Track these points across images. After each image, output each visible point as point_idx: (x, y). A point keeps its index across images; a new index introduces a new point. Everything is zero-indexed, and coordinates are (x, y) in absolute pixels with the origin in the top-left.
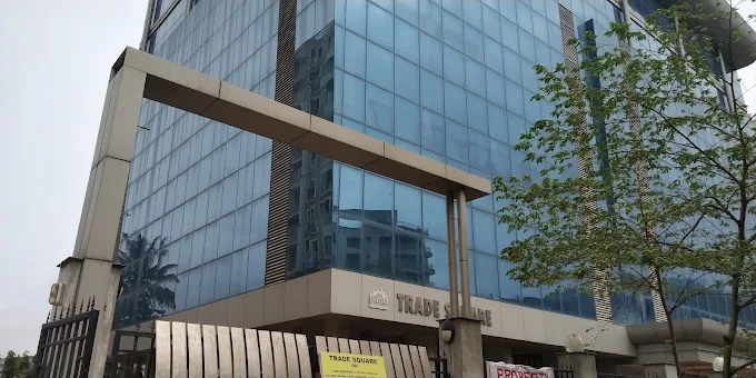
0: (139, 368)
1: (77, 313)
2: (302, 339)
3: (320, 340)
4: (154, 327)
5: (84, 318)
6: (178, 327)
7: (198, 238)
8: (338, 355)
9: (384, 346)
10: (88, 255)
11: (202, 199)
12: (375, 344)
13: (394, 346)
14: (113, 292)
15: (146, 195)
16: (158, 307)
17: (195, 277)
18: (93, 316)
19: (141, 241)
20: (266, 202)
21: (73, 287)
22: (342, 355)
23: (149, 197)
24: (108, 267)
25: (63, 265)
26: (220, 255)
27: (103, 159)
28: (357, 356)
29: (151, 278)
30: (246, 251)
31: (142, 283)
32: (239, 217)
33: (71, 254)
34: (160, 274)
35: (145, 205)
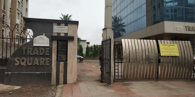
0: (120, 47)
1: (107, 39)
2: (155, 41)
3: (159, 41)
4: (121, 40)
5: (109, 40)
6: (126, 40)
7: (129, 16)
8: (164, 44)
9: (177, 41)
10: (107, 27)
11: (129, 6)
12: (174, 41)
13: (180, 42)
14: (113, 34)
15: (116, 7)
16: (122, 33)
17: (129, 26)
18: (110, 39)
19: (116, 18)
20: (145, 5)
21: (106, 34)
22: (165, 44)
23: (116, 8)
24: (111, 29)
25: (103, 30)
26: (135, 20)
27: (106, 7)
28: (169, 44)
29: (119, 26)
30: (141, 19)
31: (118, 28)
32: (138, 10)
33: (104, 28)
34: (121, 25)
35: (116, 9)
